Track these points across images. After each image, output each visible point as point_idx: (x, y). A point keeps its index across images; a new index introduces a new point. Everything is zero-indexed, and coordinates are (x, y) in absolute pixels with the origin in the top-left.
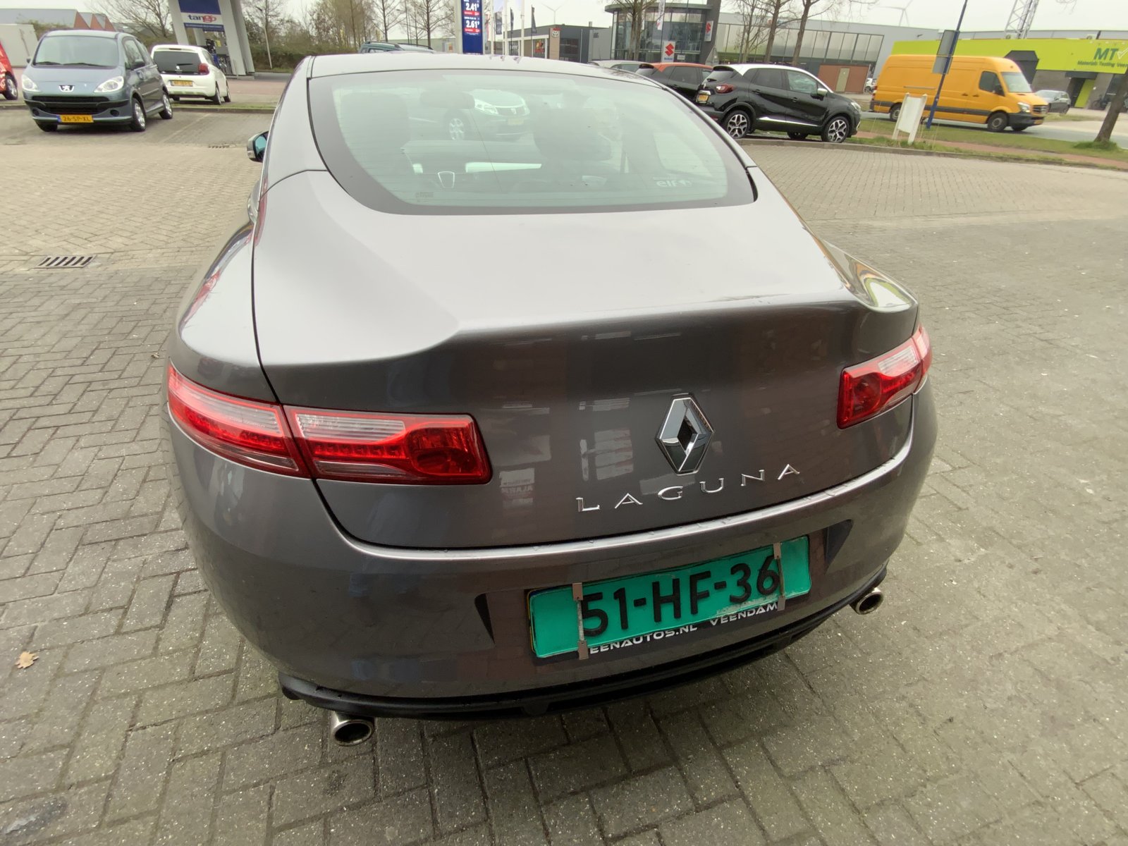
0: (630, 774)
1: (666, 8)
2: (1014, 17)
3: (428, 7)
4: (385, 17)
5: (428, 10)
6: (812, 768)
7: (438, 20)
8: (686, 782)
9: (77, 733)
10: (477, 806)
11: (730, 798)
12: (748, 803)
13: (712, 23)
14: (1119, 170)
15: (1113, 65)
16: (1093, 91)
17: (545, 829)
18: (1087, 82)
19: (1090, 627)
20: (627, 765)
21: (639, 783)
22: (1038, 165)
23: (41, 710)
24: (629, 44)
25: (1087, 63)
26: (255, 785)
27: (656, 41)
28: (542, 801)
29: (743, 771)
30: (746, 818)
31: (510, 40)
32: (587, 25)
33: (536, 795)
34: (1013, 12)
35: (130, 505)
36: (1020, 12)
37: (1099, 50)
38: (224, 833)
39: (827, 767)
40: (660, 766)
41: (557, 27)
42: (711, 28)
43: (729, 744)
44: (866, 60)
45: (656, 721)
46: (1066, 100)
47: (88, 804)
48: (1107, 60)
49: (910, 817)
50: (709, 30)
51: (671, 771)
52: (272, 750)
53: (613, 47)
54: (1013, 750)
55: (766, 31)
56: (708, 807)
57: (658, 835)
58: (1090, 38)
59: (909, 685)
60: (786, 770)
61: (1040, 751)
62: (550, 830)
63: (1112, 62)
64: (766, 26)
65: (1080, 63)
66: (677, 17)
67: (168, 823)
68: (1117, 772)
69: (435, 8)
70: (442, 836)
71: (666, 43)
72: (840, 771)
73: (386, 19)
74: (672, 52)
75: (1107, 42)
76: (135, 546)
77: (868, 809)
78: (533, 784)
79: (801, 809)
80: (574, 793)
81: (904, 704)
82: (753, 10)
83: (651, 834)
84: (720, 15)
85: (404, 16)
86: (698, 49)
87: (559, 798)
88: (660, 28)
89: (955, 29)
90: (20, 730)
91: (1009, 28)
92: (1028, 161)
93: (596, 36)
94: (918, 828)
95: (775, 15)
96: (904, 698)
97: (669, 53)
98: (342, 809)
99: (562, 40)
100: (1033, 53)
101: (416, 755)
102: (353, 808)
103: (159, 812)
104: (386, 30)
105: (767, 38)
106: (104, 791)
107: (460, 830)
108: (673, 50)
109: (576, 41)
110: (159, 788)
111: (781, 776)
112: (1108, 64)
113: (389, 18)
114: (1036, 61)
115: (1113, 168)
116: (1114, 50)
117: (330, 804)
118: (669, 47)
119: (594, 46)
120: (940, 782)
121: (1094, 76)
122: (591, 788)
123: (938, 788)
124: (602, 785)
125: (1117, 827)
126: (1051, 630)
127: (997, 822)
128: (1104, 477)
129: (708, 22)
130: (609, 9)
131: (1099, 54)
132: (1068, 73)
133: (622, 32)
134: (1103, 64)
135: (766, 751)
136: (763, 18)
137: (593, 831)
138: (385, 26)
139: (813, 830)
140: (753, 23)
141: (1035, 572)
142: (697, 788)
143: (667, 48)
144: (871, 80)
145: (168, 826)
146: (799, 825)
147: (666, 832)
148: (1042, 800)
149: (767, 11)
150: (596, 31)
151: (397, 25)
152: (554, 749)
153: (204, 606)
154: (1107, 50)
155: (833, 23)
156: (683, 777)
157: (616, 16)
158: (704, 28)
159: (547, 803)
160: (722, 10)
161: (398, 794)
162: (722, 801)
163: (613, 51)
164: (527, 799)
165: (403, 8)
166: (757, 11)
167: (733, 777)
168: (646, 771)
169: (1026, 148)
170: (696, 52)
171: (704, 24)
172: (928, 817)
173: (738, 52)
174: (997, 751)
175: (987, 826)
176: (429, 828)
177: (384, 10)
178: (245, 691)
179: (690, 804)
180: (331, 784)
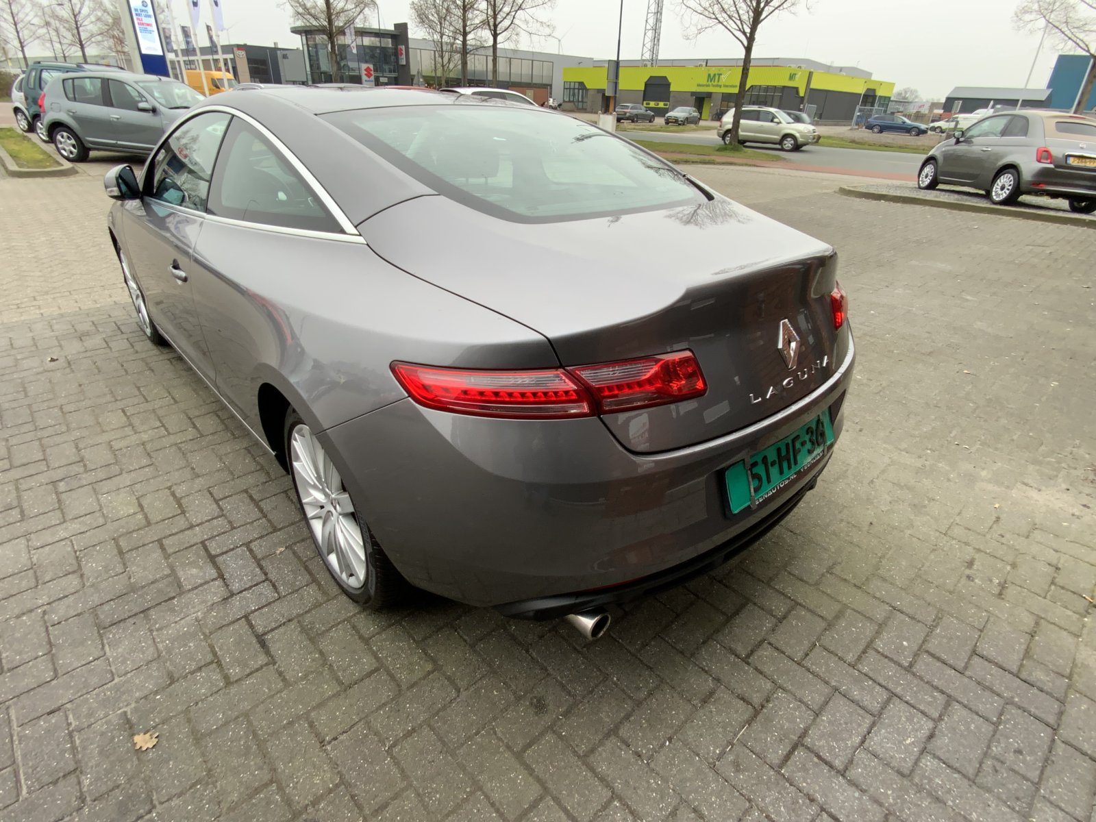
0: (729, 618)
1: (356, 32)
2: (645, 50)
3: (76, 22)
4: (18, 32)
5: (77, 24)
6: (823, 575)
7: (92, 36)
8: (763, 609)
9: (271, 770)
10: (650, 677)
11: (793, 608)
12: (804, 607)
13: (403, 47)
14: (750, 165)
15: (720, 86)
16: (711, 107)
17: (703, 670)
18: (706, 99)
19: (903, 453)
20: (724, 613)
21: (738, 620)
22: (700, 165)
23: (210, 770)
24: (325, 65)
25: (703, 86)
26: (477, 734)
27: (352, 65)
28: (690, 655)
29: (789, 591)
30: (809, 615)
31: (186, 58)
32: (273, 46)
33: (682, 653)
34: (644, 45)
35: (127, 578)
36: (649, 45)
37: (709, 75)
38: (481, 772)
39: (830, 570)
40: (743, 606)
41: (240, 47)
42: (404, 52)
43: (771, 579)
44: (544, 82)
45: (720, 582)
46: (696, 114)
47: (339, 811)
48: (716, 83)
49: (884, 580)
50: (402, 54)
51: (750, 606)
52: (468, 705)
53: (308, 69)
54: (908, 528)
55: (457, 57)
56: (785, 617)
57: (770, 644)
58: (701, 65)
59: (840, 512)
60: (810, 581)
61: (919, 524)
62: (706, 669)
63: (720, 84)
64: (456, 52)
65: (699, 85)
66: (367, 41)
67: (427, 788)
68: (958, 522)
69: (86, 23)
70: (641, 703)
71: (364, 66)
72: (837, 570)
73: (20, 35)
74: (371, 75)
75: (714, 69)
76: (172, 610)
77: (863, 584)
78: (675, 648)
79: (832, 598)
80: (704, 643)
81: (844, 523)
82: (441, 37)
83: (765, 645)
84: (410, 41)
85: (44, 31)
86: (394, 72)
87: (697, 648)
88: (355, 51)
89: (616, 59)
90: (203, 795)
91: (644, 58)
92: (693, 162)
93: (285, 57)
94: (891, 584)
95: (464, 41)
96: (842, 521)
97: (369, 75)
98: (559, 718)
99: (250, 61)
100: (665, 78)
101: (583, 663)
102: (566, 714)
103: (411, 786)
104: (22, 47)
105: (460, 62)
106: (344, 795)
107: (650, 694)
108: (372, 72)
109: (264, 62)
110: (394, 770)
111: (811, 585)
112: (717, 86)
113: (25, 34)
114: (669, 85)
115: (746, 165)
116: (720, 75)
117: (547, 719)
118: (368, 70)
119: (285, 68)
120: (888, 556)
121: (709, 95)
122: (712, 634)
123: (888, 560)
124: (717, 631)
125: (974, 548)
126: (887, 460)
127: (923, 566)
128: (861, 367)
129: (399, 47)
130: (295, 31)
131: (711, 78)
132: (693, 94)
133: (314, 54)
134: (714, 86)
135: (794, 575)
136: (452, 44)
137: (732, 658)
138: (21, 43)
139: (845, 606)
140: (444, 48)
141: (861, 430)
142: (772, 610)
143: (366, 70)
144: (551, 100)
145: (429, 790)
146: (837, 607)
147: (772, 640)
148: (935, 547)
149: (455, 39)
150: (285, 52)
151: (37, 42)
152: (672, 622)
153: (301, 632)
154: (715, 75)
155: (515, 51)
156: (759, 607)
157: (304, 38)
158: (396, 53)
159: (693, 655)
160: (410, 36)
161: (591, 692)
162: (790, 611)
163: (309, 73)
164: (678, 658)
165: (42, 23)
166: (445, 39)
167: (786, 596)
168: (737, 613)
169: (686, 153)
170: (393, 75)
171: (396, 49)
172: (892, 576)
173: (433, 74)
174: (903, 531)
175: (920, 570)
176: (629, 702)
177: (15, 24)
178: (406, 678)
179: (774, 620)
180: (536, 707)
